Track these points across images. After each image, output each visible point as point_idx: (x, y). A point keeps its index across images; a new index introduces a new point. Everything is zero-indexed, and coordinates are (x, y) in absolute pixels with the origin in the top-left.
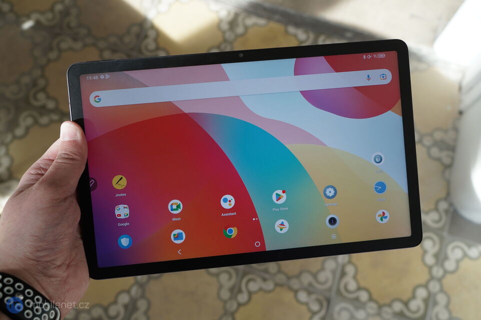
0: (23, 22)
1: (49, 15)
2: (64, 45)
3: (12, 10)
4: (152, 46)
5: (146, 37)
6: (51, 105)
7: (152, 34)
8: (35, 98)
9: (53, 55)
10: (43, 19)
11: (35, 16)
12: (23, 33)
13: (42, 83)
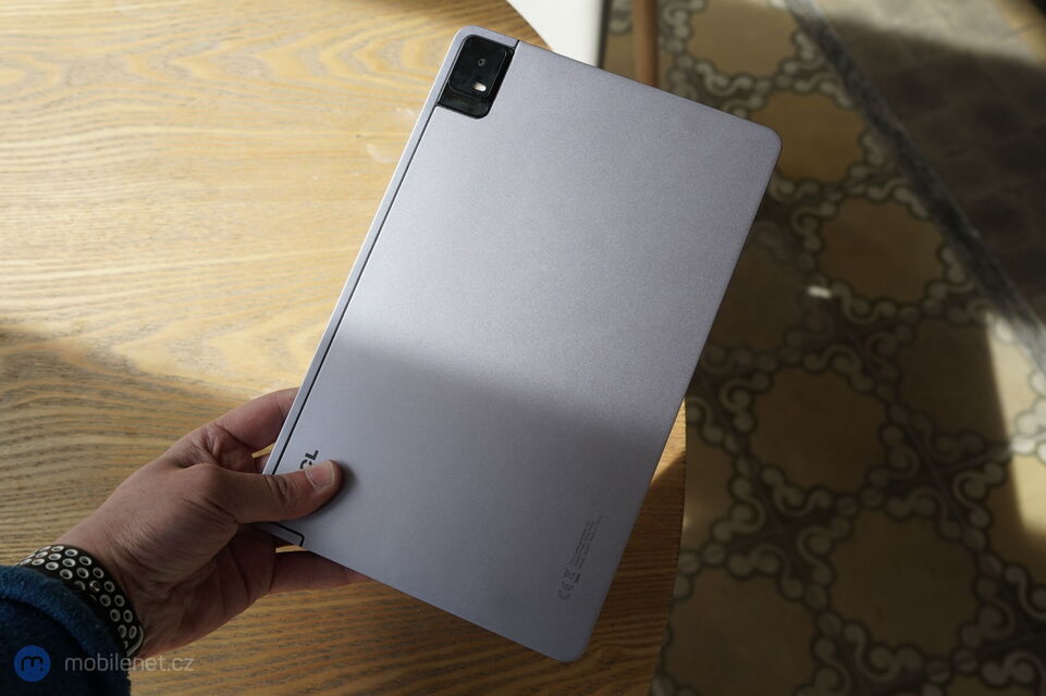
0: (818, 284)
1: (863, 307)
2: (841, 364)
3: (816, 254)
4: (976, 490)
5: (980, 468)
6: (742, 423)
7: (993, 473)
8: (730, 394)
9: (813, 362)
10: (847, 302)
11: (842, 290)
12: (803, 296)
13: (761, 382)
